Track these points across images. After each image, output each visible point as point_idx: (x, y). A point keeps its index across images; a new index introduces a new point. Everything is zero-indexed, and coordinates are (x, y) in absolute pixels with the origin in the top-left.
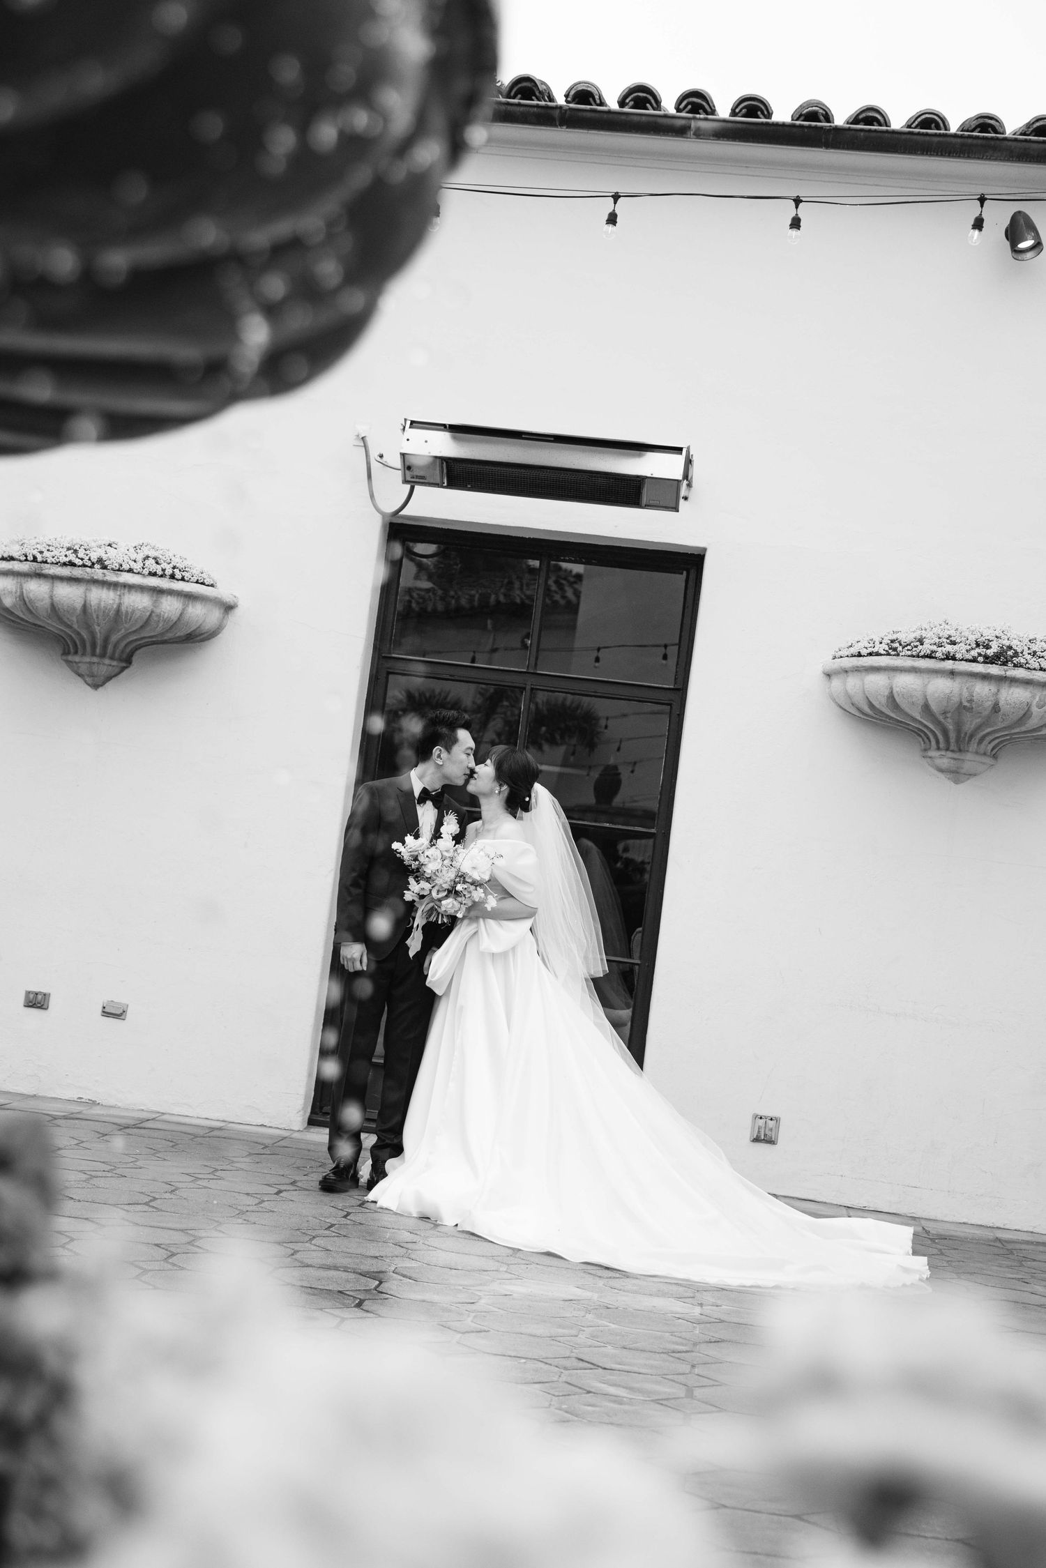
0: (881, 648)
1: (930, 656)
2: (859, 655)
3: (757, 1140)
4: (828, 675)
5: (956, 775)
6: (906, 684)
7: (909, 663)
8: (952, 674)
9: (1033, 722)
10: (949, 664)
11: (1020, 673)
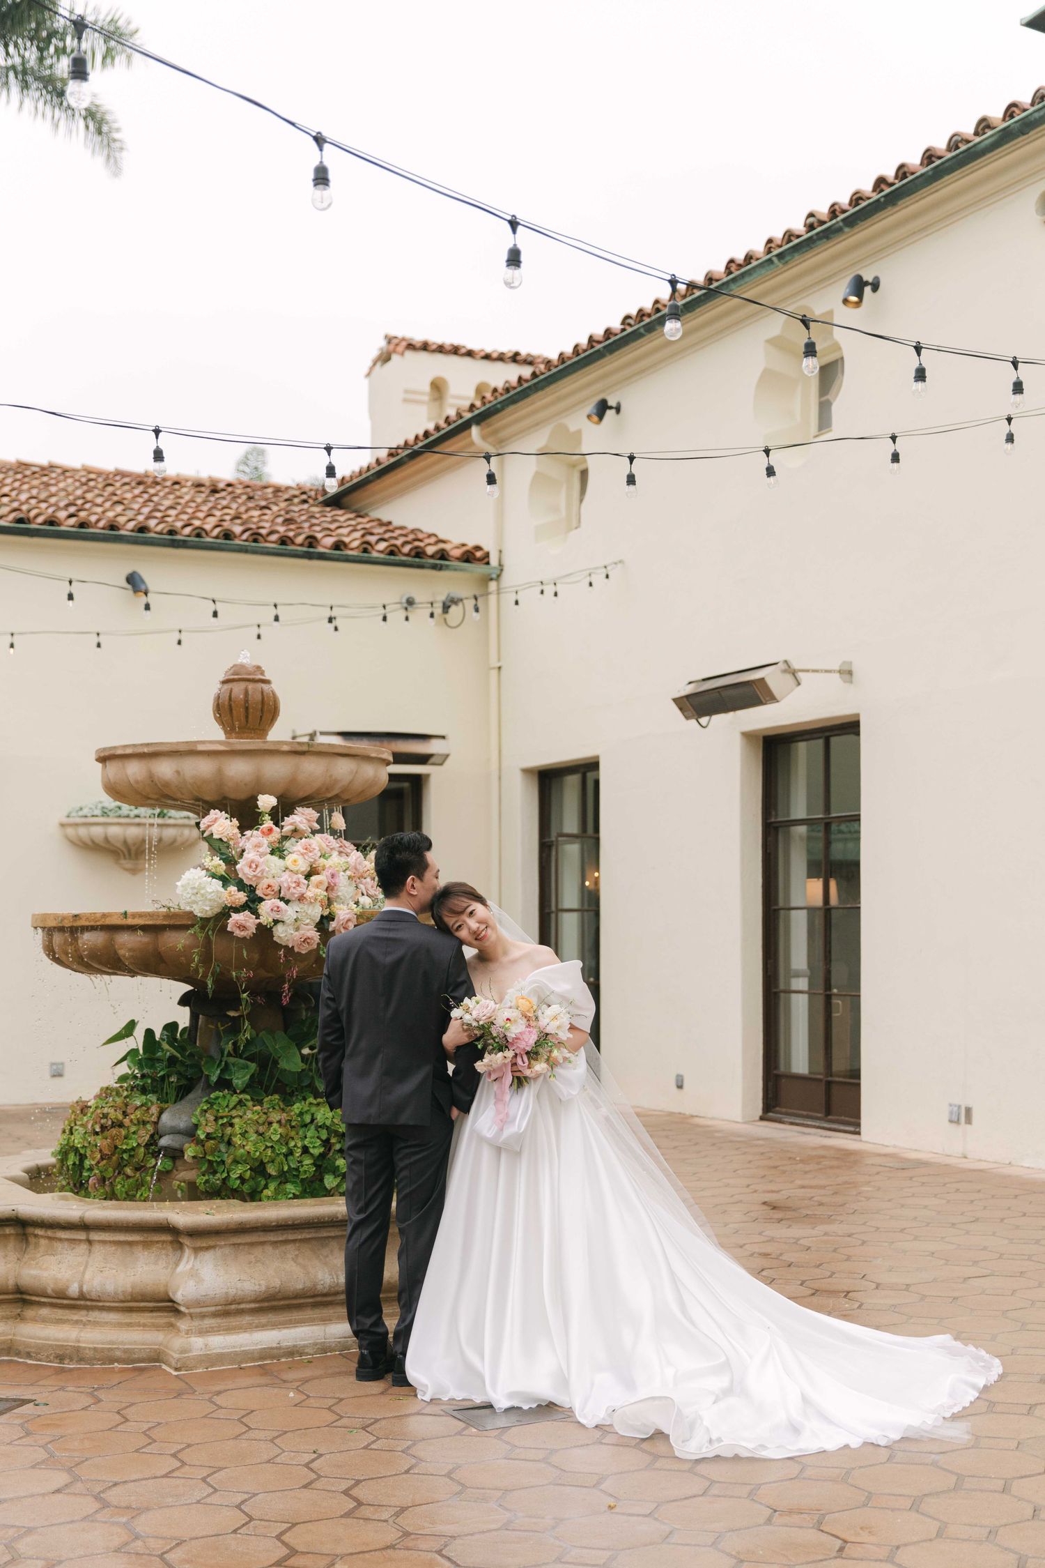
0: (98, 812)
1: (128, 816)
2: (86, 816)
3: (54, 1076)
4: (62, 825)
5: (134, 871)
6: (114, 831)
7: (116, 820)
8: (139, 825)
9: (177, 844)
10: (137, 820)
11: (171, 821)
